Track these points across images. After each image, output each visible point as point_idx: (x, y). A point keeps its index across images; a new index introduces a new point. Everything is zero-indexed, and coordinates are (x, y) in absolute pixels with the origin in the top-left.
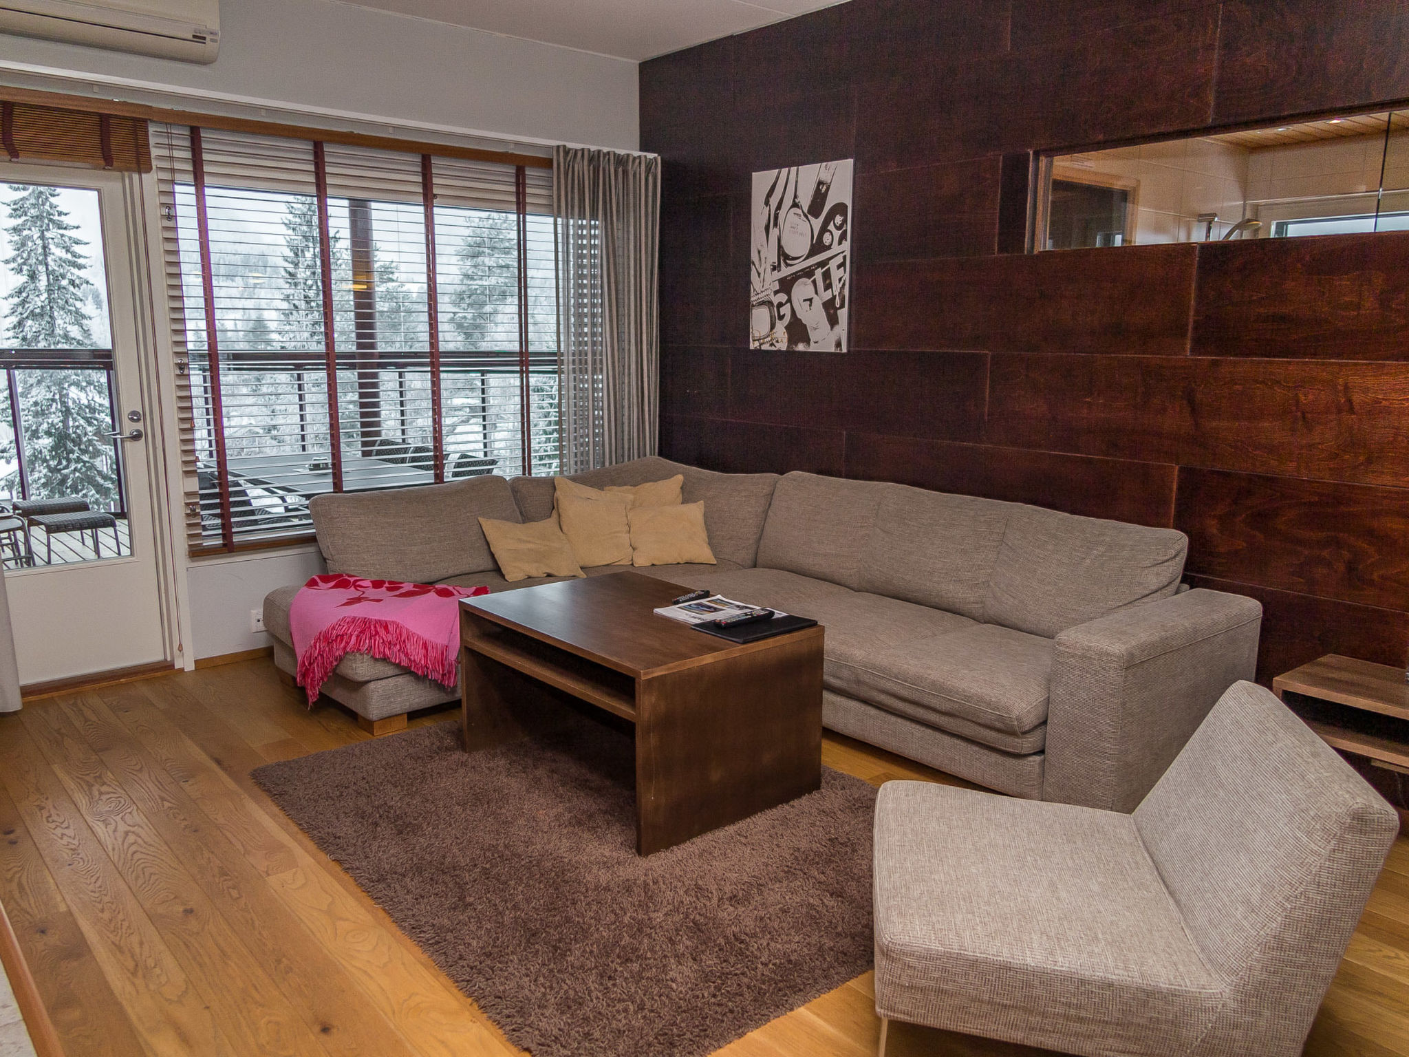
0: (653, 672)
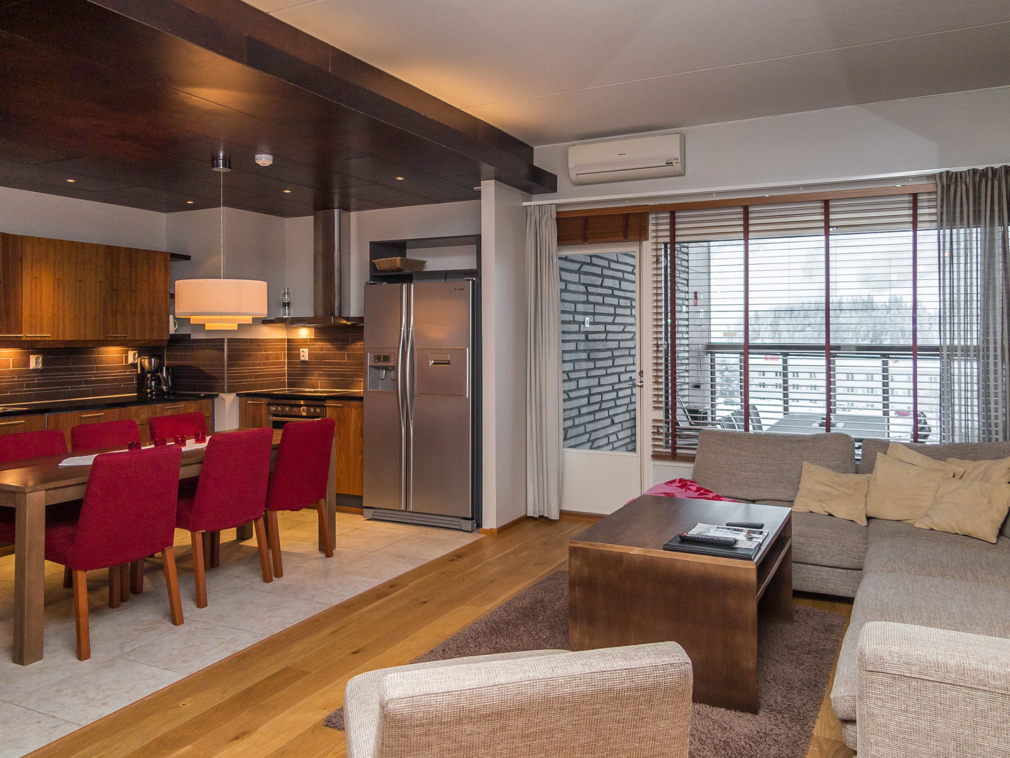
0: (578, 543)
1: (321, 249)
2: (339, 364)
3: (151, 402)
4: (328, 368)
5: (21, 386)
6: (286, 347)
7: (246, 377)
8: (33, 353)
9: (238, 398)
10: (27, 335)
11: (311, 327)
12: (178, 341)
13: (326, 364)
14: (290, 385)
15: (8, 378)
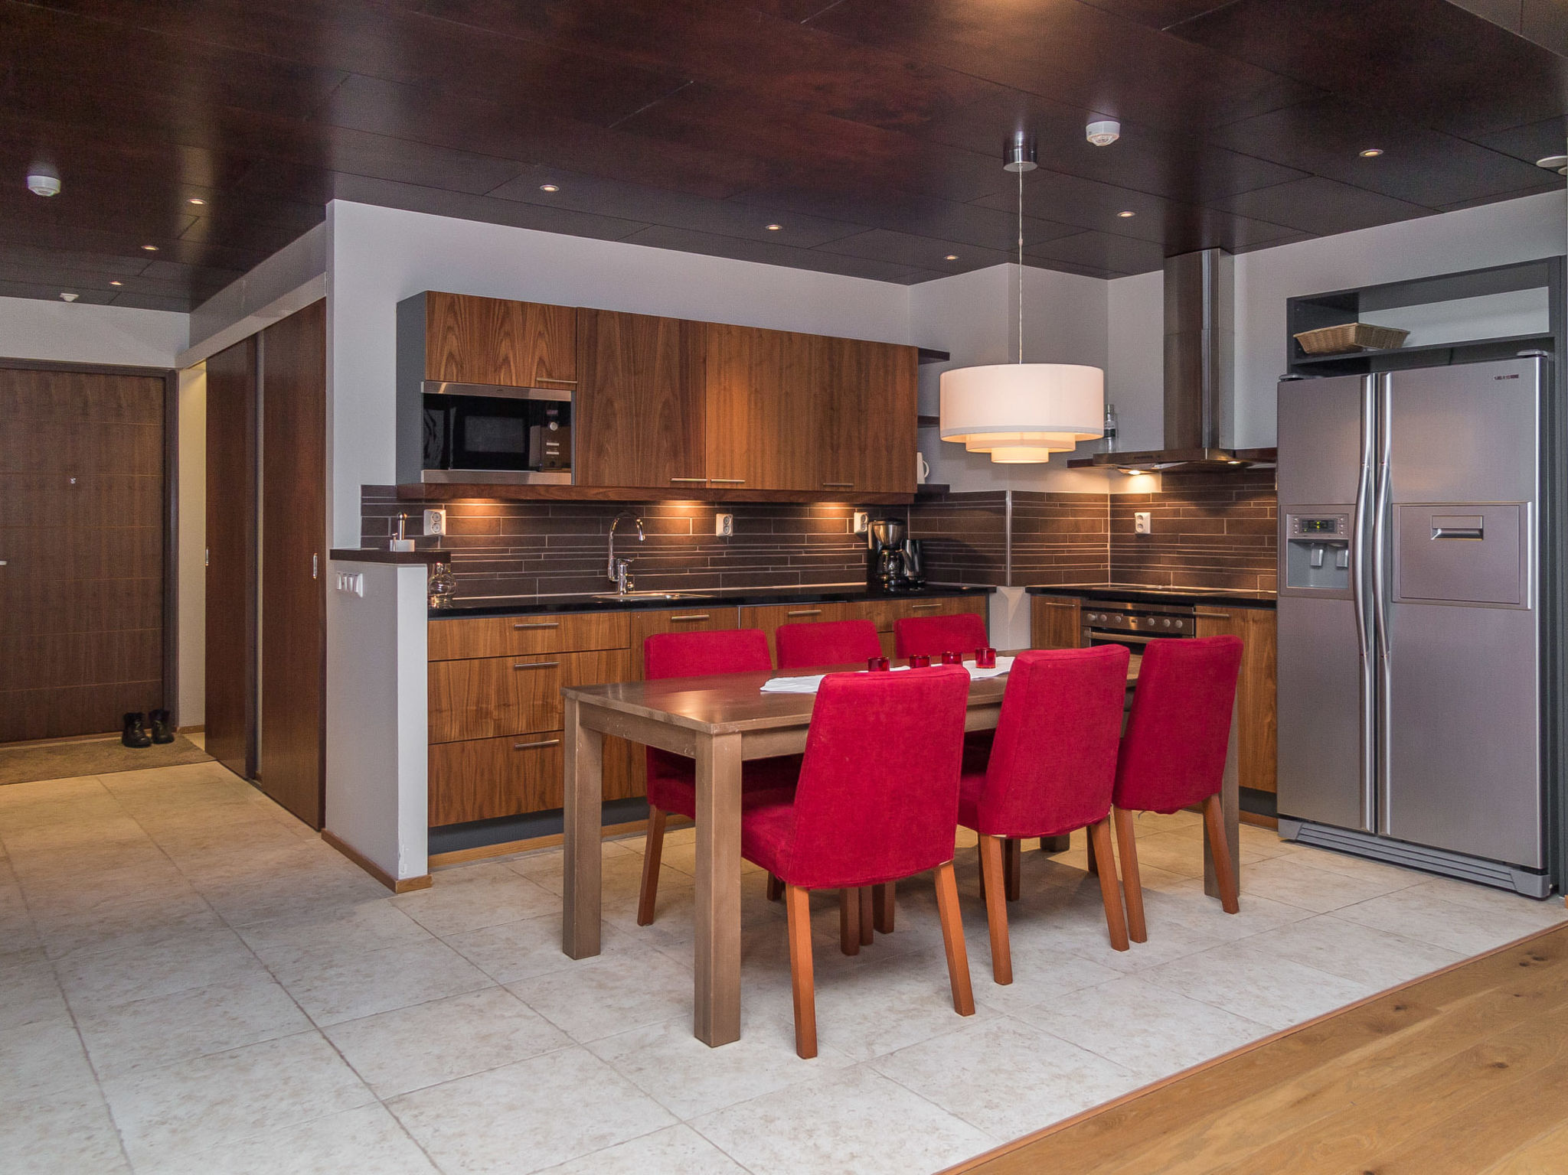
1: (1176, 326)
2: (1211, 540)
3: (887, 595)
4: (1188, 549)
5: (704, 563)
6: (1109, 509)
7: (1039, 560)
8: (721, 512)
9: (1028, 596)
10: (713, 479)
11: (1155, 472)
12: (932, 496)
13: (1184, 540)
14: (1116, 577)
15: (688, 549)
